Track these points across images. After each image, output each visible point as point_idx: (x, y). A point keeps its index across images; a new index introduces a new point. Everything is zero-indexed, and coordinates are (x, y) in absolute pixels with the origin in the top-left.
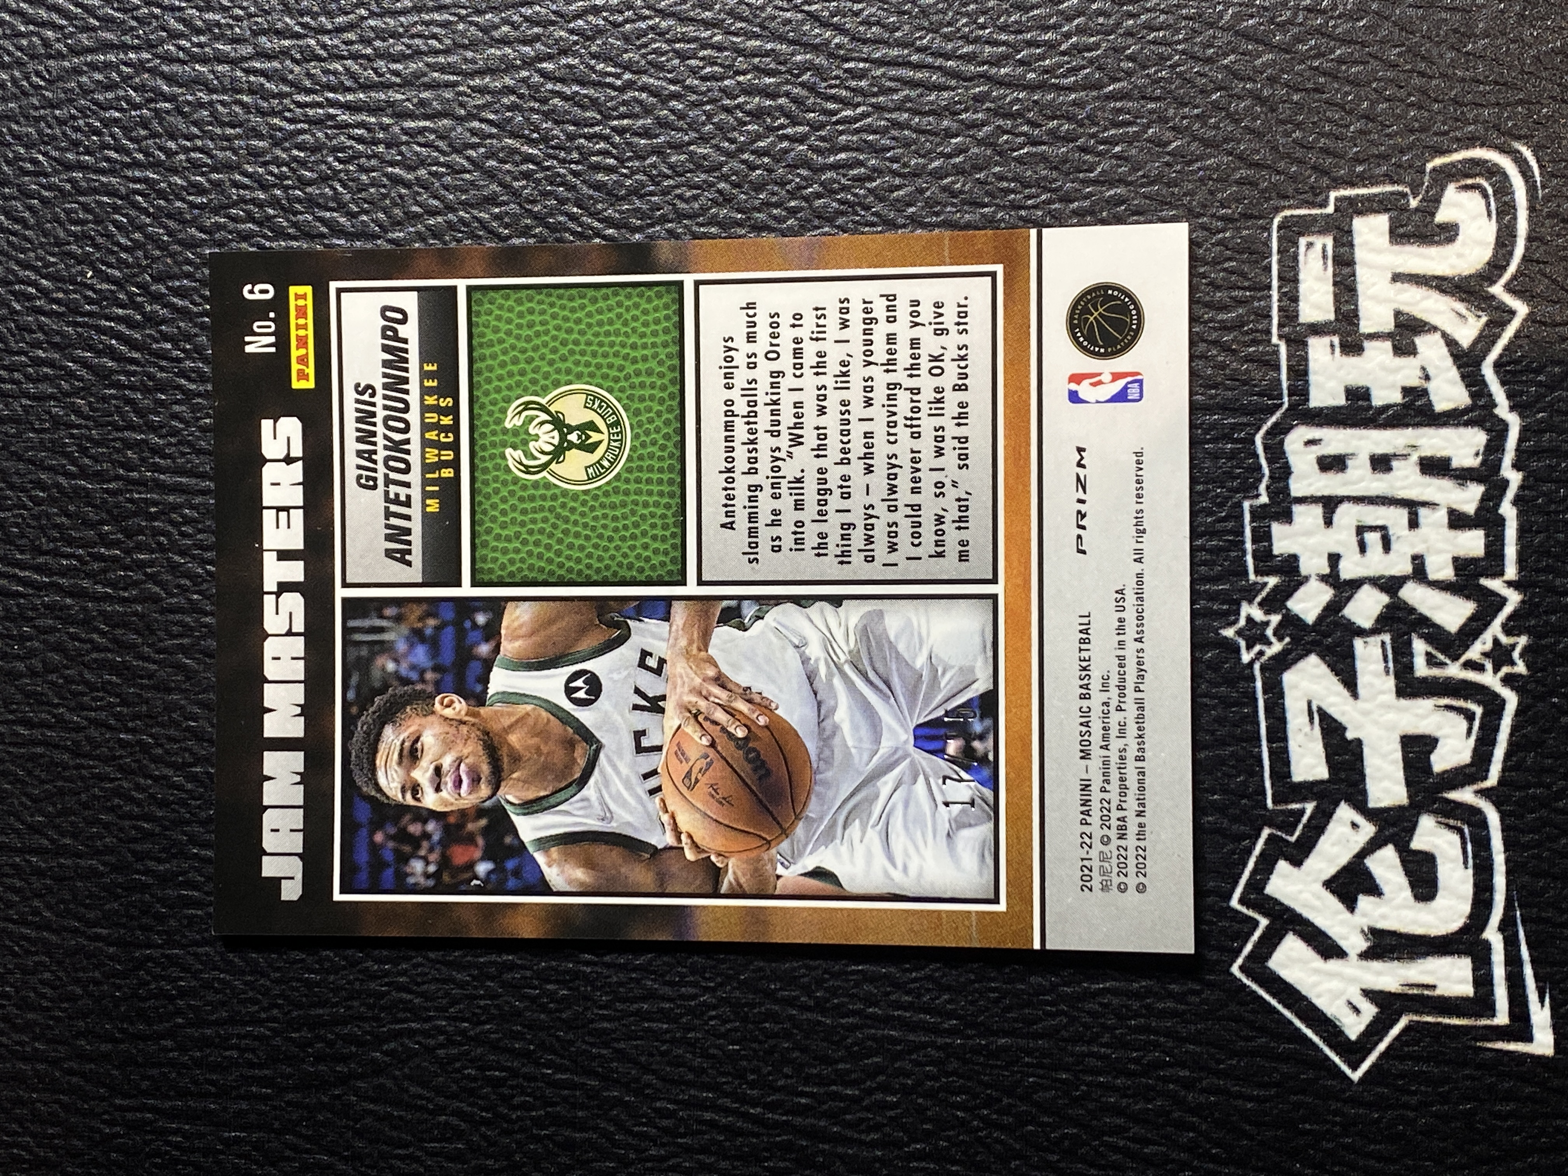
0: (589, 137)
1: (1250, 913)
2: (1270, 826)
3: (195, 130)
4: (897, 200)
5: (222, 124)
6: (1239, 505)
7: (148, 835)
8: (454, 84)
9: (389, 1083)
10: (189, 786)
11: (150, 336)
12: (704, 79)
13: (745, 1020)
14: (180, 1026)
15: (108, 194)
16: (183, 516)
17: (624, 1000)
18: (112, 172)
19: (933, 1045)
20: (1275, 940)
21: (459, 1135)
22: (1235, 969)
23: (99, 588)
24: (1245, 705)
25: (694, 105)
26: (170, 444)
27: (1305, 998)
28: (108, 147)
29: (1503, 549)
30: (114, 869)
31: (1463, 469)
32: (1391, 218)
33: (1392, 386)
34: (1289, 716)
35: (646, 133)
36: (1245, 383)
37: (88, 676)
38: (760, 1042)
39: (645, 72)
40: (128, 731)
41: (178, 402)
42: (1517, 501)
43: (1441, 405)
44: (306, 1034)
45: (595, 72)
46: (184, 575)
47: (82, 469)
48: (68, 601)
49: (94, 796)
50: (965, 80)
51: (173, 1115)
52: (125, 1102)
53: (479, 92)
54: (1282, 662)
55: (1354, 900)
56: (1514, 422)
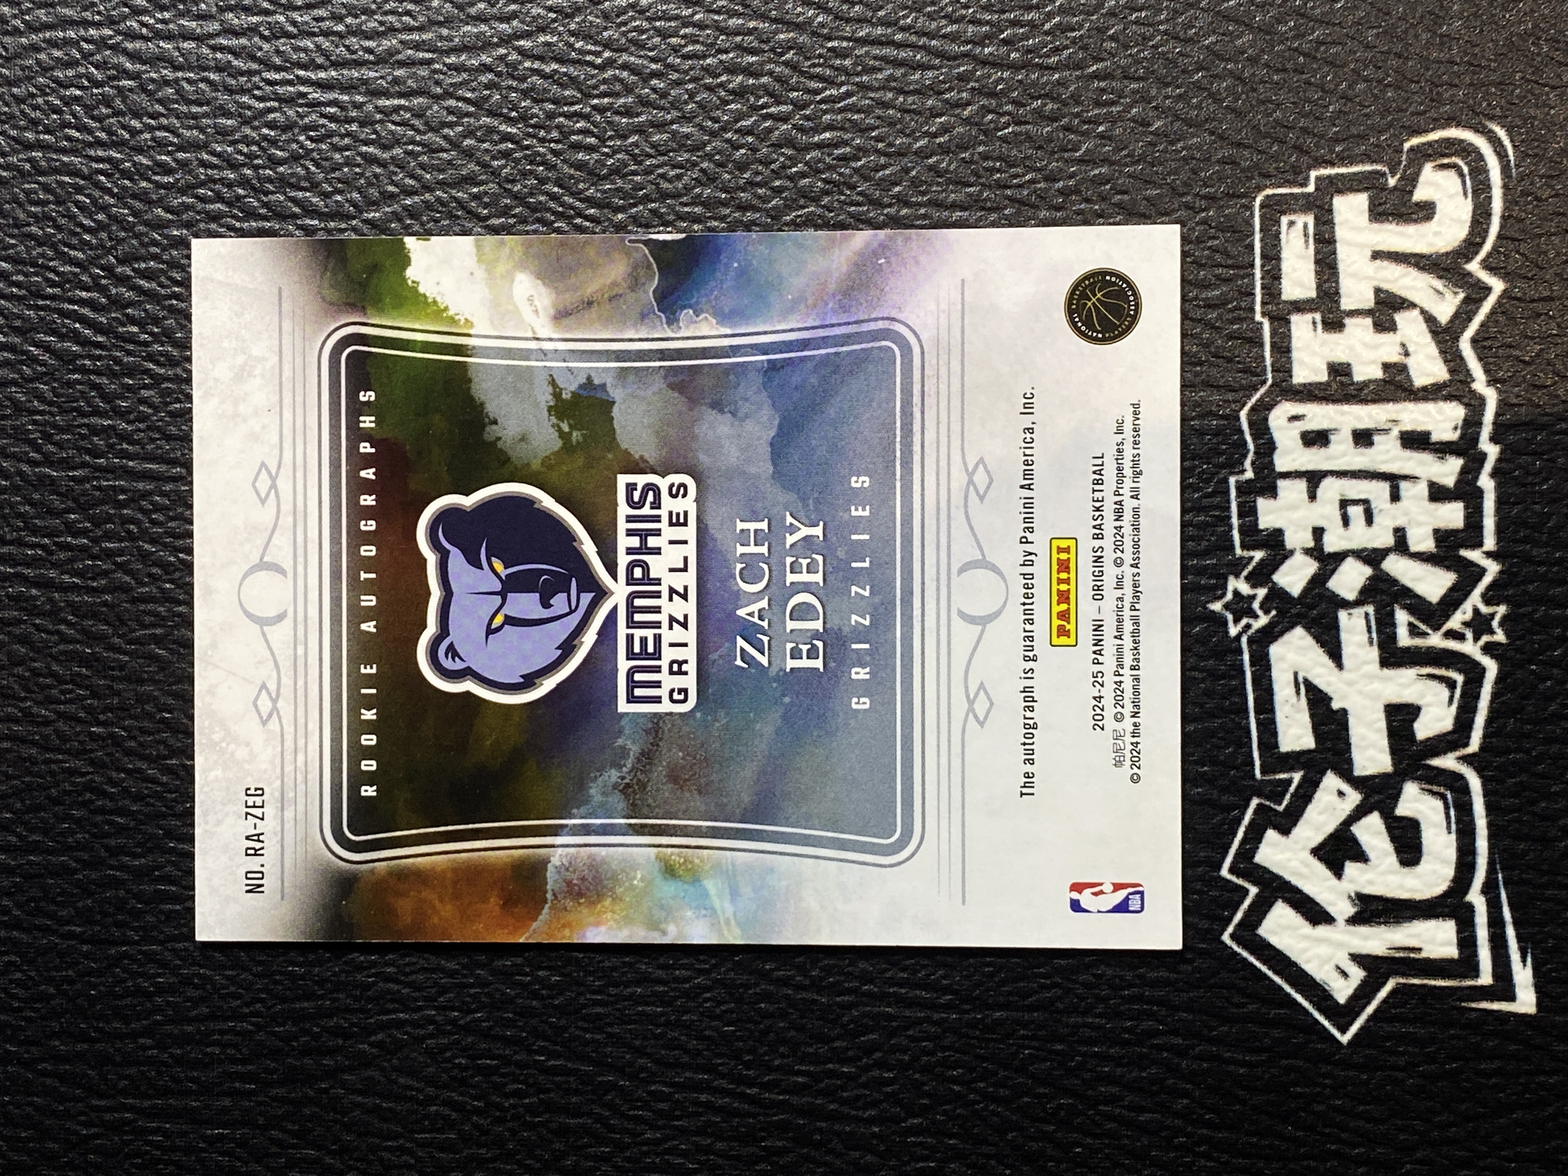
0: (568, 116)
1: (1240, 882)
2: (1259, 796)
3: (159, 108)
4: (881, 179)
5: (189, 102)
6: (1226, 481)
7: (122, 830)
8: (429, 62)
9: (377, 1075)
10: (165, 779)
11: (116, 319)
12: (686, 57)
13: (740, 1001)
14: (159, 1023)
15: (70, 174)
16: (152, 503)
17: (616, 985)
18: (73, 151)
19: (928, 1019)
20: (1265, 908)
21: (450, 1125)
22: (1226, 938)
23: (66, 578)
24: (1233, 677)
25: (678, 83)
26: (140, 430)
27: (1295, 964)
28: (69, 125)
29: (1481, 521)
30: (86, 865)
31: (1443, 443)
32: (1370, 197)
33: (1374, 362)
34: (1276, 687)
35: (627, 112)
36: (1229, 360)
37: (55, 667)
38: (756, 1023)
39: (625, 50)
40: (99, 724)
41: (146, 387)
42: (1494, 475)
43: (1420, 380)
44: (290, 1027)
45: (574, 50)
46: (155, 564)
47: (47, 456)
48: (34, 592)
49: (65, 791)
50: (948, 60)
51: (153, 1114)
52: (103, 1103)
53: (455, 70)
54: (1269, 635)
55: (1342, 868)
56: (1491, 397)
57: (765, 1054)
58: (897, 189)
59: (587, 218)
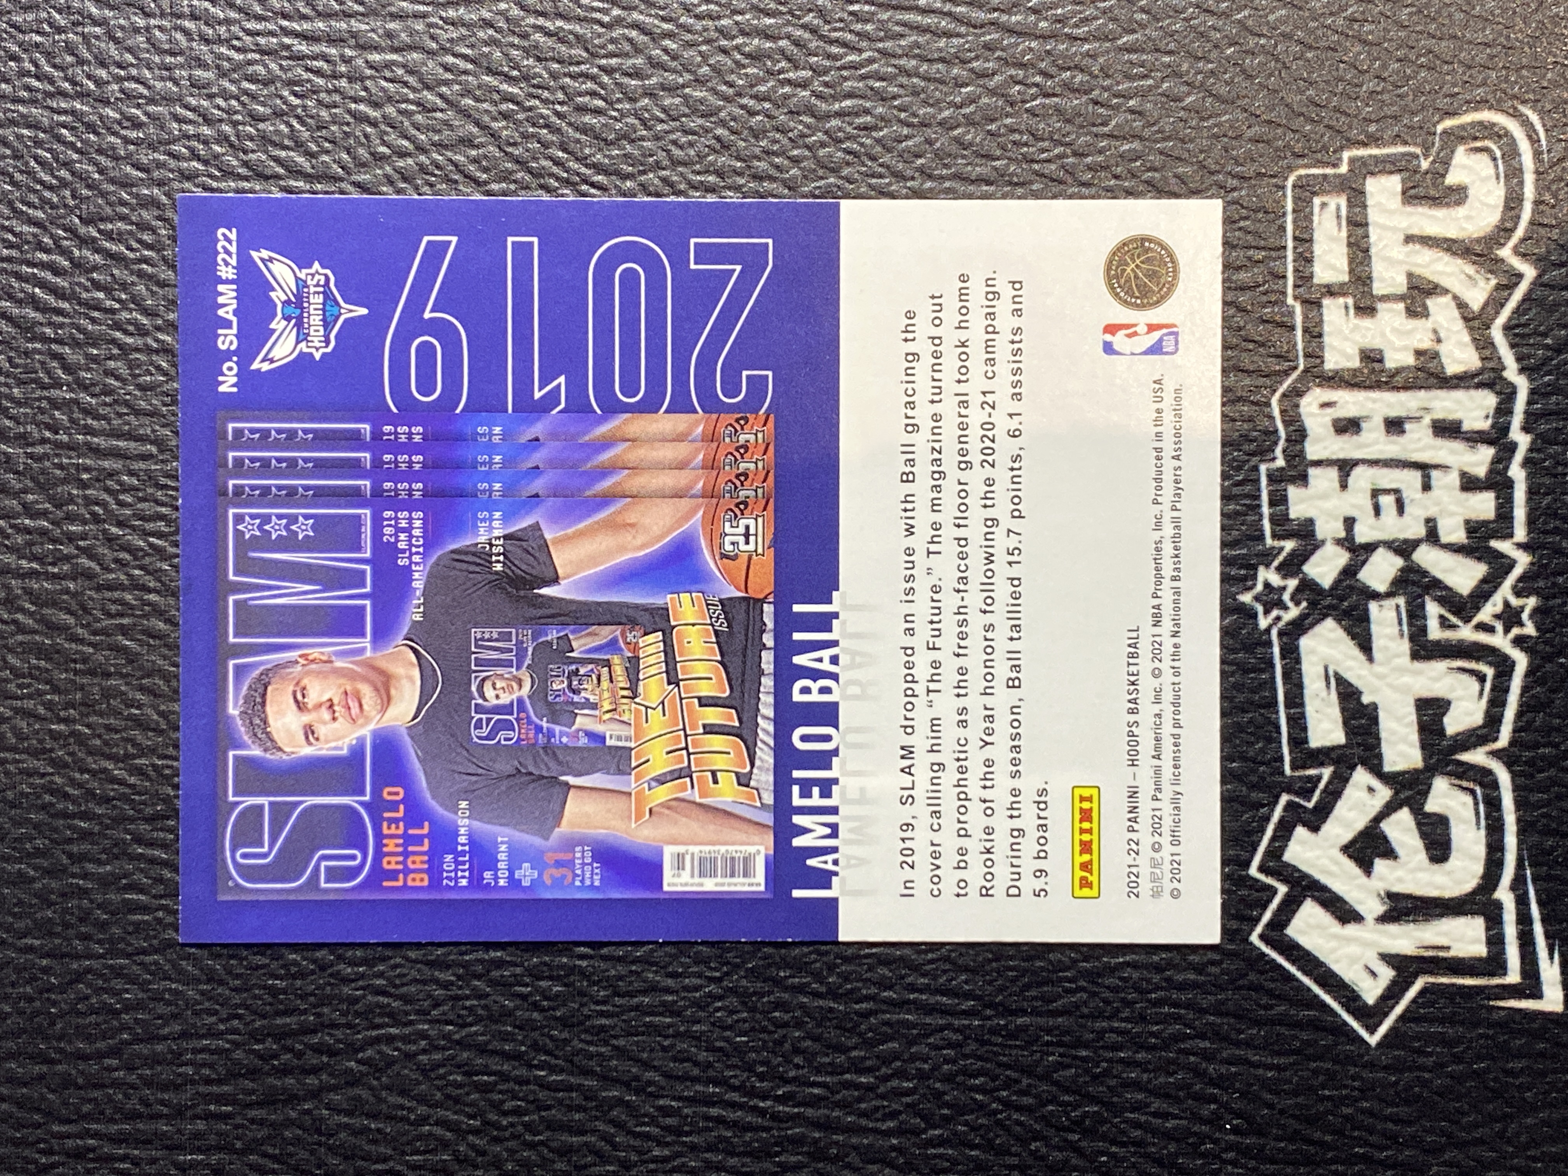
0: (575, 77)
1: (1269, 881)
2: (1289, 792)
5: (161, 52)
6: (1256, 469)
7: (85, 835)
9: (365, 1094)
11: (79, 284)
13: (753, 1010)
14: (126, 1042)
15: (29, 126)
16: (121, 483)
17: (622, 995)
18: (34, 102)
19: (949, 1027)
20: (1294, 907)
21: (445, 1145)
22: (1254, 938)
23: (24, 563)
24: (1262, 671)
27: (1323, 964)
28: (28, 74)
29: (1512, 511)
30: (48, 872)
31: (1474, 432)
32: (1403, 180)
33: (1405, 348)
34: (1306, 681)
36: (1261, 345)
38: (770, 1033)
40: (60, 721)
41: (112, 358)
43: (1452, 368)
44: (271, 1045)
46: (123, 548)
49: (22, 794)
50: (975, 27)
51: (118, 1140)
52: (64, 1129)
53: (453, 24)
54: (1299, 627)
55: (1371, 864)
56: (1523, 385)
57: (779, 1065)
58: (920, 161)
59: (593, 185)
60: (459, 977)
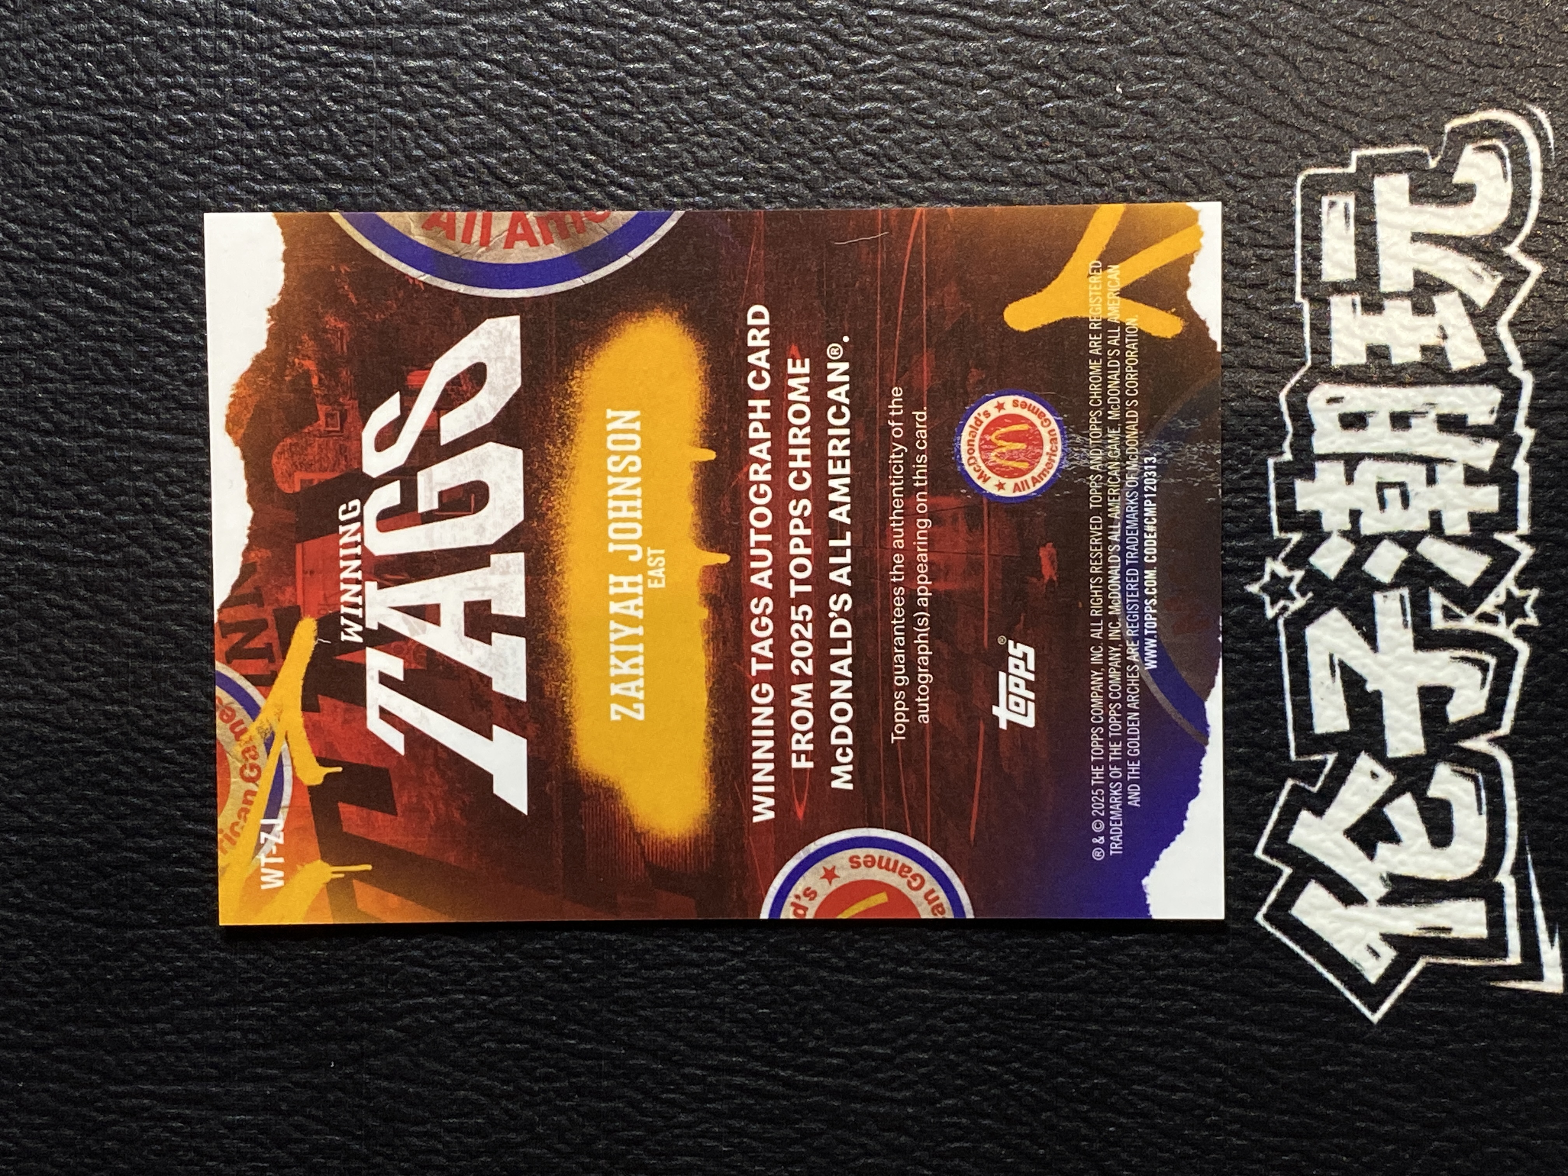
0: (602, 81)
1: (1274, 862)
2: (1294, 777)
3: (176, 66)
4: (923, 152)
5: (206, 60)
6: (1264, 463)
7: (139, 811)
8: (458, 22)
11: (129, 284)
12: (723, 22)
13: (774, 983)
14: (178, 1008)
15: (81, 133)
16: (168, 475)
17: (649, 968)
18: (85, 109)
19: (963, 1001)
20: (1298, 889)
21: (479, 1109)
22: (1260, 918)
23: (79, 552)
24: (1269, 659)
25: (713, 49)
26: (154, 399)
27: (1327, 944)
28: (80, 82)
29: (1516, 505)
30: (104, 846)
31: (1479, 427)
32: (1410, 179)
33: (1412, 345)
34: (1312, 669)
35: (662, 78)
36: (1268, 341)
37: (68, 645)
38: (791, 1005)
40: (113, 702)
41: (160, 354)
42: (1529, 457)
43: (1457, 364)
44: (314, 1012)
45: (607, 12)
46: (172, 538)
47: (57, 425)
48: (46, 566)
49: (78, 771)
50: (991, 30)
51: (172, 1100)
52: (120, 1089)
53: (485, 31)
54: (1306, 617)
55: (1374, 848)
56: (1528, 380)
57: (800, 1036)
58: (937, 163)
59: (620, 186)
60: (493, 950)
